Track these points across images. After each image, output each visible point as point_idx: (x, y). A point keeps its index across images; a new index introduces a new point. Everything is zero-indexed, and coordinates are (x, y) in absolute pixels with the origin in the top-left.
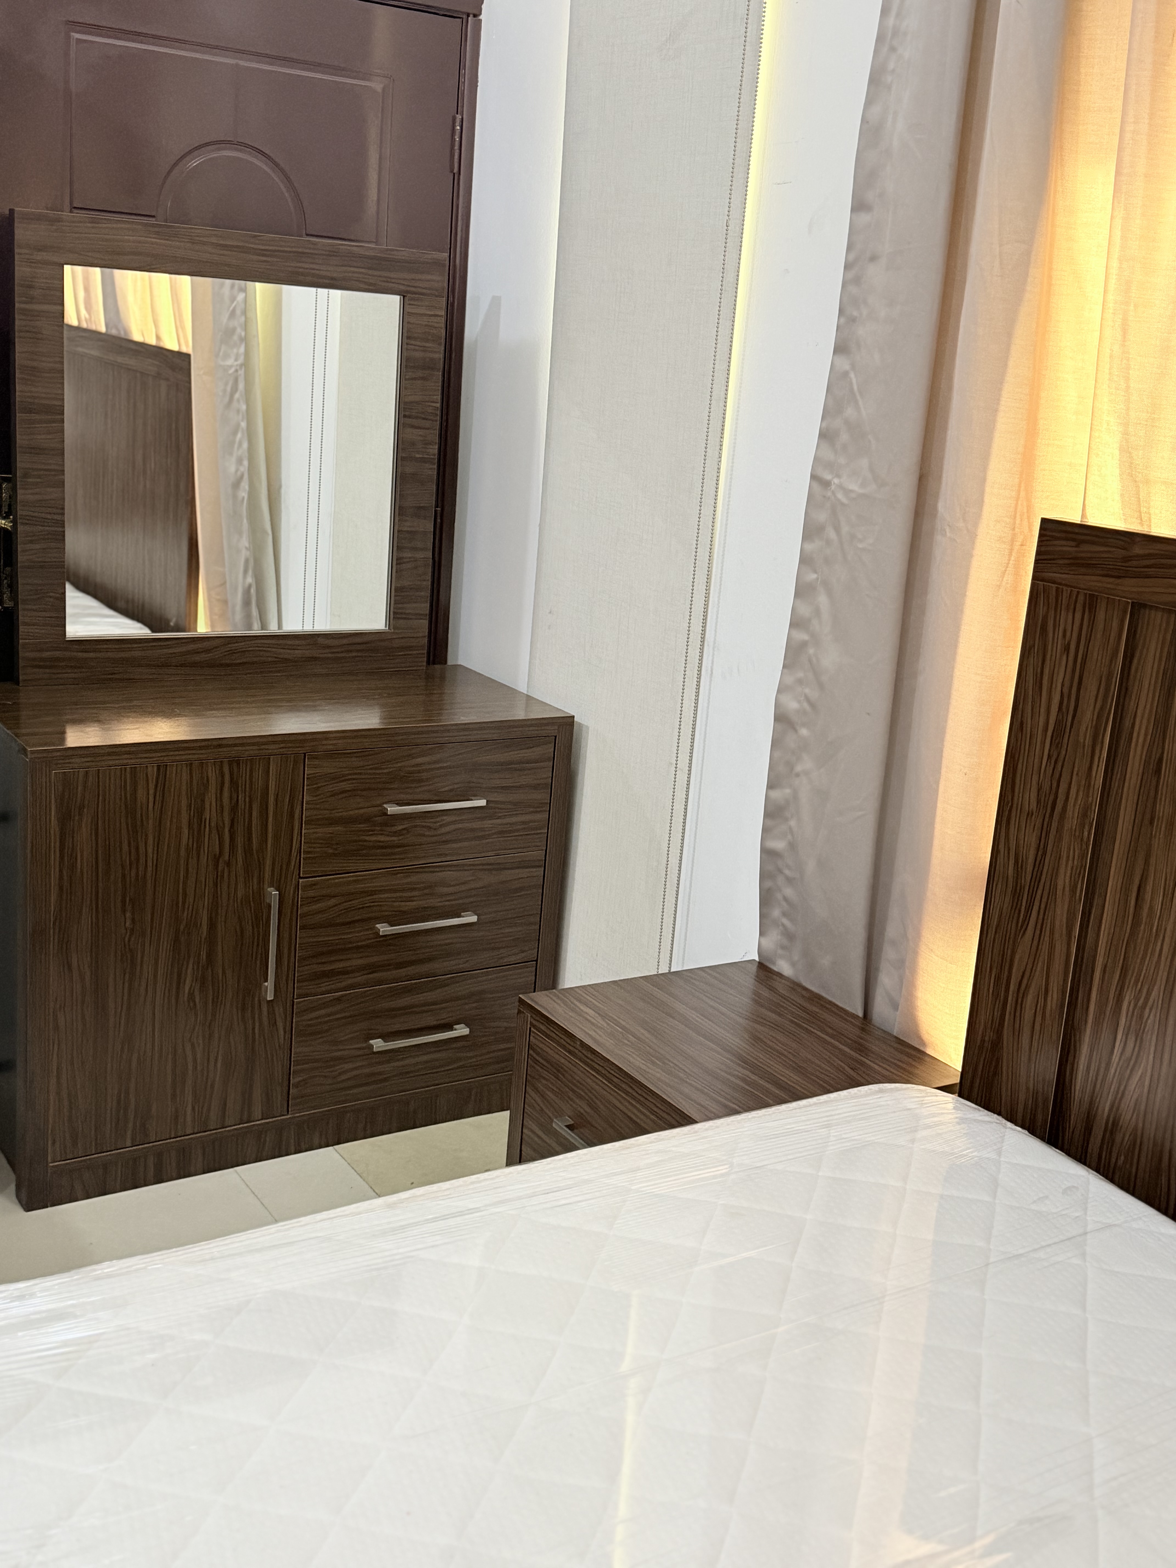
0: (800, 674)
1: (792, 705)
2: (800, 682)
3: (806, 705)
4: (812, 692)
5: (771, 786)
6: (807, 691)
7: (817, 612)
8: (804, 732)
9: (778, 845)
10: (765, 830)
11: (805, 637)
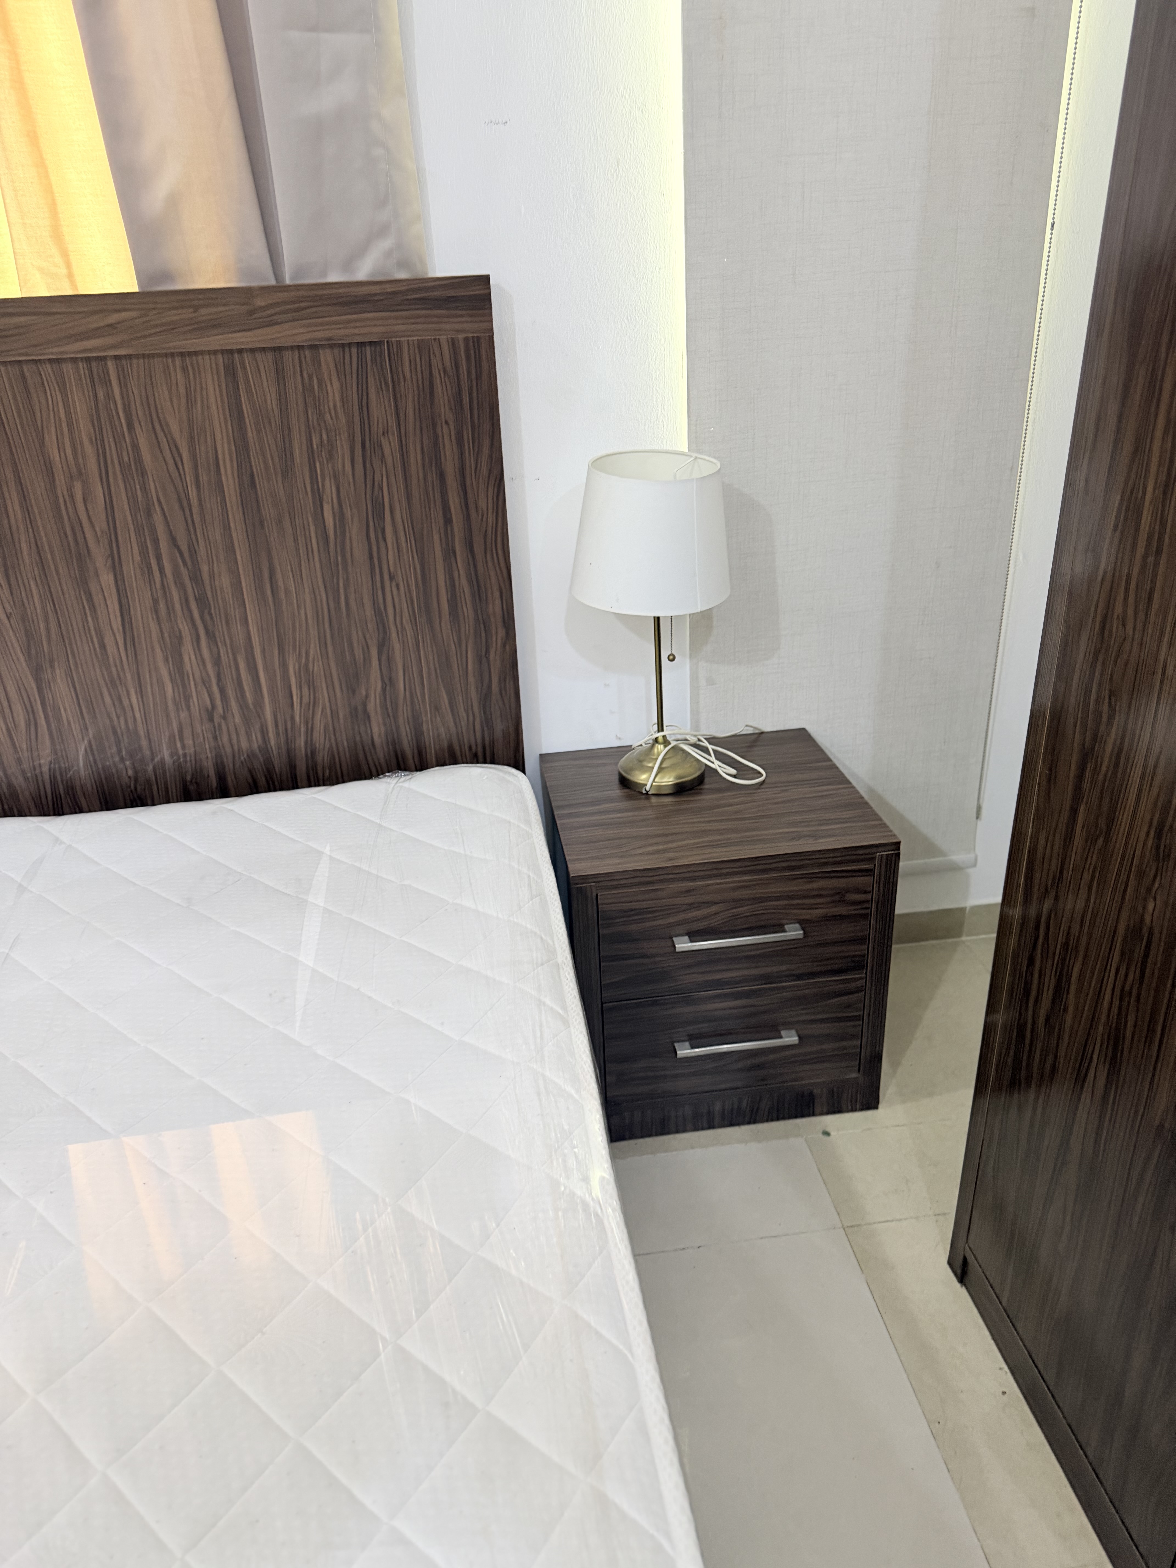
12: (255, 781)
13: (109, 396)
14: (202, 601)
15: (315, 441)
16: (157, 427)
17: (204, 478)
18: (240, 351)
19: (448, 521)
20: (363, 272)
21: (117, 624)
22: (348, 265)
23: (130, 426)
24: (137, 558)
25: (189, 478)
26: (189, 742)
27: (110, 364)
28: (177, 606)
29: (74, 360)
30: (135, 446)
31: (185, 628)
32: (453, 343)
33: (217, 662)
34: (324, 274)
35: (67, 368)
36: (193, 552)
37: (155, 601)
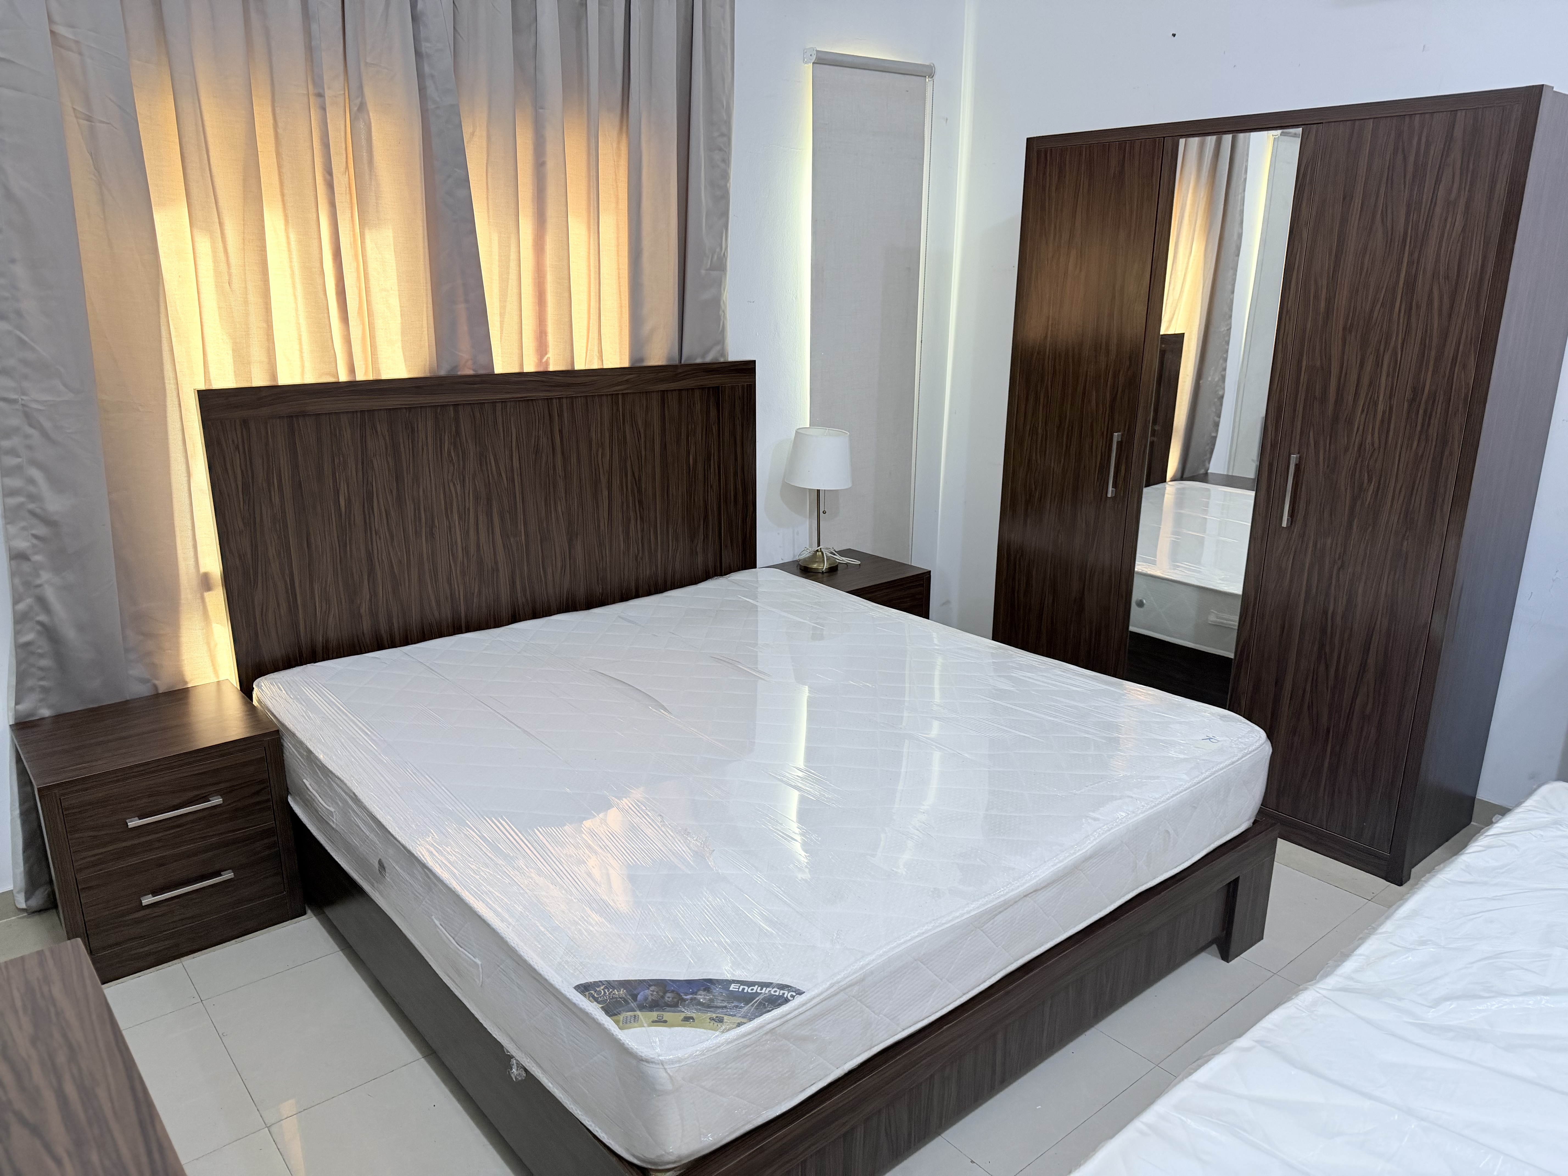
0: (23, 524)
1: (22, 544)
2: (24, 529)
3: (35, 541)
4: (42, 530)
5: (15, 602)
6: (34, 532)
7: (32, 481)
8: (38, 558)
9: (29, 637)
10: (17, 633)
11: (21, 499)
12: (650, 590)
13: (618, 410)
14: (640, 502)
15: (690, 427)
16: (634, 423)
17: (648, 445)
18: (667, 391)
19: (736, 459)
20: (709, 359)
21: (606, 516)
22: (703, 356)
23: (624, 423)
24: (618, 482)
25: (643, 445)
26: (626, 573)
27: (620, 396)
28: (631, 505)
29: (607, 395)
30: (625, 432)
31: (632, 514)
32: (743, 386)
33: (642, 531)
34: (695, 360)
35: (604, 398)
36: (640, 480)
37: (623, 503)
